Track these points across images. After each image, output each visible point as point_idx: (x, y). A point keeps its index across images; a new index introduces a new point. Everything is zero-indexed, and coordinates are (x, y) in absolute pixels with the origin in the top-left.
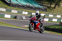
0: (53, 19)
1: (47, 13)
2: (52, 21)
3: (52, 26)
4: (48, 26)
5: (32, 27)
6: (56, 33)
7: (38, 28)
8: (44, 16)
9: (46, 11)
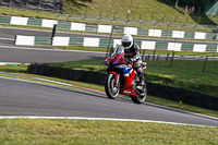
0: (86, 39)
1: (64, 18)
2: (82, 47)
3: (83, 62)
4: (69, 63)
5: (115, 84)
6: (97, 87)
7: (130, 88)
8: (54, 29)
9: (60, 9)
